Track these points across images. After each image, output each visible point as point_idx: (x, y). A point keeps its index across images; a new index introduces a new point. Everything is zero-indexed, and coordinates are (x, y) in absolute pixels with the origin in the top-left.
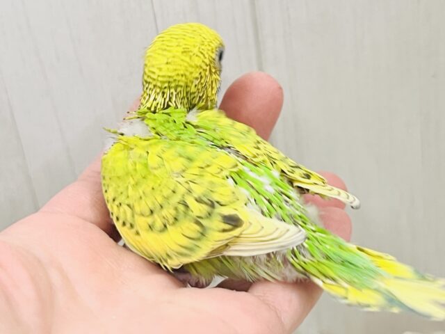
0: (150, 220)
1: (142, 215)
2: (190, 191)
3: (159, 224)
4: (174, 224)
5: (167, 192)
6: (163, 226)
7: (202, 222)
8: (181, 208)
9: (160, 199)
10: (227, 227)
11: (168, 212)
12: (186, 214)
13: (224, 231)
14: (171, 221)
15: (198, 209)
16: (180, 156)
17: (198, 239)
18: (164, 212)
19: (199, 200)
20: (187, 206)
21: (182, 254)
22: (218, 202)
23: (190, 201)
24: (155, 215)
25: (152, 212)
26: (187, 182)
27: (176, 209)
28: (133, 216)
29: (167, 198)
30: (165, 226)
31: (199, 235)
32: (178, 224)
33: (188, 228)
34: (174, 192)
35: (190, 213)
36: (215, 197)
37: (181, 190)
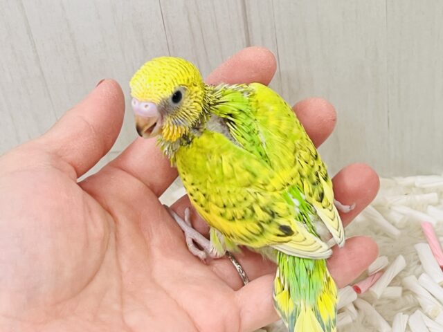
0: (222, 211)
1: (217, 204)
2: (257, 201)
3: (229, 215)
4: (240, 220)
5: (241, 199)
6: (232, 218)
7: (265, 226)
8: (249, 212)
9: (234, 201)
10: (281, 233)
11: (239, 212)
12: (252, 216)
13: (278, 235)
14: (239, 217)
15: (261, 215)
16: (247, 170)
17: (257, 235)
18: (235, 210)
19: (263, 209)
20: (253, 211)
21: (242, 239)
22: (277, 213)
23: (257, 208)
24: (228, 210)
25: (225, 206)
26: (255, 193)
27: (245, 211)
29: (240, 202)
30: (233, 219)
31: (259, 233)
32: (244, 222)
33: (252, 226)
34: (245, 199)
35: (255, 217)
36: (276, 209)
37: (251, 199)
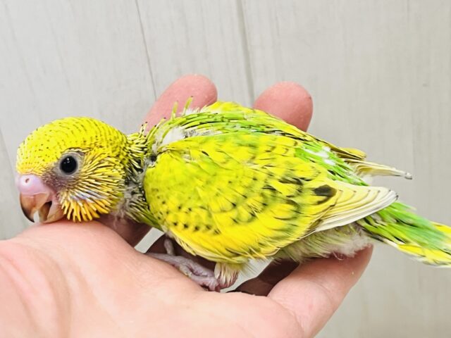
0: (233, 214)
1: (223, 211)
2: (271, 175)
3: (245, 214)
4: (263, 210)
5: (247, 182)
6: (251, 216)
7: (297, 200)
8: (268, 192)
9: (241, 191)
10: (321, 198)
11: (254, 200)
12: (274, 197)
13: (320, 203)
14: (260, 207)
15: (286, 190)
16: (241, 145)
17: (295, 218)
18: (250, 202)
19: (284, 181)
20: (273, 190)
21: (278, 238)
22: (303, 179)
23: (275, 184)
24: (240, 208)
25: (234, 205)
26: (263, 168)
27: (262, 195)
28: (210, 216)
29: (249, 187)
30: (253, 215)
31: (294, 213)
32: (268, 209)
33: (280, 210)
34: (255, 179)
35: (279, 195)
36: (298, 175)
37: (262, 176)
